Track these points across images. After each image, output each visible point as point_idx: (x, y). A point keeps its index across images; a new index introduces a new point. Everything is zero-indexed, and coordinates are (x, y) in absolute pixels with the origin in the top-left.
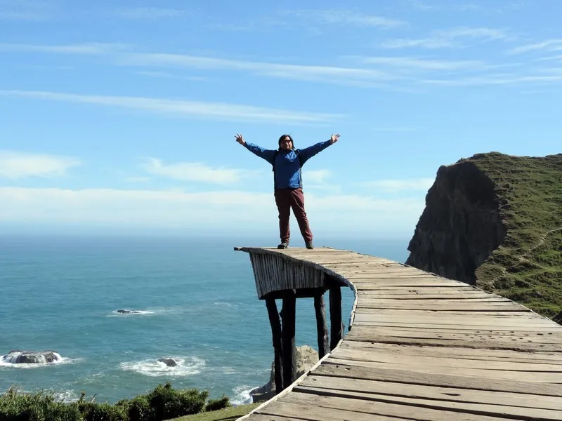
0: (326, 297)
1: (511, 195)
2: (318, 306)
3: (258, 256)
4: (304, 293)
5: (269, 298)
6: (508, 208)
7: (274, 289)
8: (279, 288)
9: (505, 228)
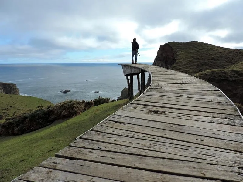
0: (140, 75)
1: (177, 52)
2: (138, 77)
3: (124, 66)
4: (135, 74)
5: (127, 76)
6: (177, 55)
7: (128, 73)
8: (129, 73)
9: (175, 60)
